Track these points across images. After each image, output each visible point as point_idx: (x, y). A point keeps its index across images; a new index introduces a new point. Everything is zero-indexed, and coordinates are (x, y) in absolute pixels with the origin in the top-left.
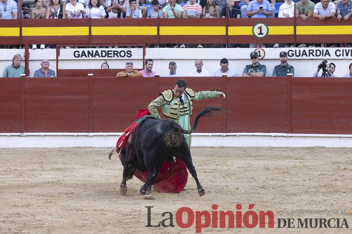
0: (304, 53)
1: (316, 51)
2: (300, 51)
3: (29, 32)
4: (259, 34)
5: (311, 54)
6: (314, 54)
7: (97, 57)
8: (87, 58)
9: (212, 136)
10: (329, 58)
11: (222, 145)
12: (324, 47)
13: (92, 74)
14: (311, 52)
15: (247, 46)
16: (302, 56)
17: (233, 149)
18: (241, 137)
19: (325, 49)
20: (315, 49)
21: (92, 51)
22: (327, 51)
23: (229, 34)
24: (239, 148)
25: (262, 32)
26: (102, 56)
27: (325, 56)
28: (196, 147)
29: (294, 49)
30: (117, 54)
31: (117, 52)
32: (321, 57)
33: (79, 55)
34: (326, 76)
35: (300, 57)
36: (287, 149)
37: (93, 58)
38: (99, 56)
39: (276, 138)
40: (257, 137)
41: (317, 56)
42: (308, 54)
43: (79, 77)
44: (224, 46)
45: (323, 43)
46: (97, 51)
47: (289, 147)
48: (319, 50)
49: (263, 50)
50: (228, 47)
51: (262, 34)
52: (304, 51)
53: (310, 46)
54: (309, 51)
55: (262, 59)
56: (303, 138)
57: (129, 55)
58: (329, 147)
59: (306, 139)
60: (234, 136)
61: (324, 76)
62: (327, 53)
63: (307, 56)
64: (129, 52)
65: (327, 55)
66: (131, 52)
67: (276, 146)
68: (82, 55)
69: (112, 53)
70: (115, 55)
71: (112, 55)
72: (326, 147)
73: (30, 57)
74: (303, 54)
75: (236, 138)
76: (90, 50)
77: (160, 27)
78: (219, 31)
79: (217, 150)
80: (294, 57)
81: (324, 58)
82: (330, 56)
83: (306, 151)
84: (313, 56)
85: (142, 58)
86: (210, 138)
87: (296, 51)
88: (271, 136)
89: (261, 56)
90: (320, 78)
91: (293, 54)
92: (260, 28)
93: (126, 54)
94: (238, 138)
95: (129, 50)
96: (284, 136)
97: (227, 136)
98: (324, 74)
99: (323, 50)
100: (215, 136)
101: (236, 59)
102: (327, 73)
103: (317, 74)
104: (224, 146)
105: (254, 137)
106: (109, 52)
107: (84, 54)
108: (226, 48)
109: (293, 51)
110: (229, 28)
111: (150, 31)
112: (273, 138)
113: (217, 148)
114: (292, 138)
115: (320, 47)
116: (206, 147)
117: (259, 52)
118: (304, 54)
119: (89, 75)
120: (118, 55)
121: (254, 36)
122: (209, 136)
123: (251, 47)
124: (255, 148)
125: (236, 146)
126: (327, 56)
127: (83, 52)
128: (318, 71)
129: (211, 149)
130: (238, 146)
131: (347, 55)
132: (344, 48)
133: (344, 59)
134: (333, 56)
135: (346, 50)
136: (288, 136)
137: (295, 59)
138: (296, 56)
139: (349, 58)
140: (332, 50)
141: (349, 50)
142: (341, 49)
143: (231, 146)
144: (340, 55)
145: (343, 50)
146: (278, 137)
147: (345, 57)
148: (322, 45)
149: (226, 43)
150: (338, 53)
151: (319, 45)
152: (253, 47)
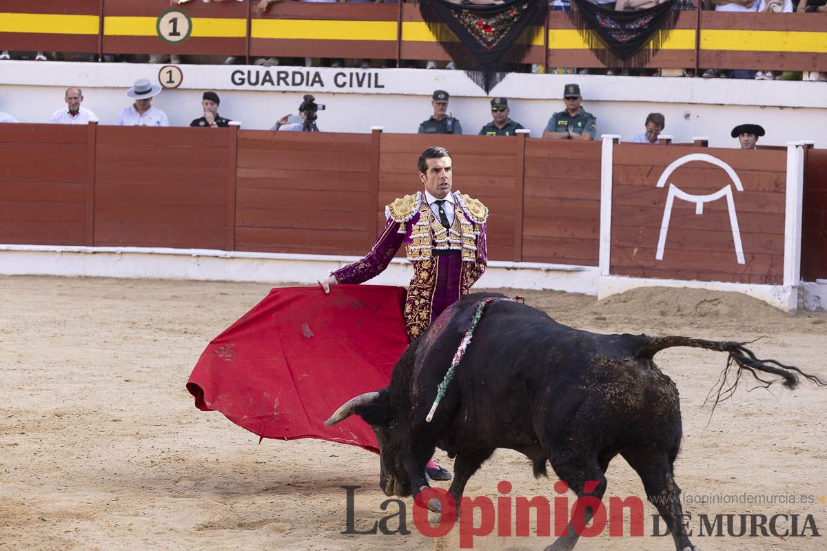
0: (268, 78)
1: (294, 73)
2: (258, 73)
4: (170, 34)
5: (282, 82)
6: (289, 80)
9: (62, 252)
10: (320, 91)
11: (83, 273)
12: (313, 65)
14: (283, 75)
15: (145, 59)
16: (263, 84)
17: (107, 281)
18: (124, 257)
19: (313, 70)
20: (290, 69)
22: (317, 74)
23: (107, 32)
24: (121, 279)
25: (177, 31)
27: (312, 85)
29: (245, 68)
34: (312, 130)
35: (259, 87)
39: (200, 261)
40: (159, 256)
41: (294, 84)
42: (275, 82)
44: (96, 59)
45: (309, 58)
47: (228, 280)
48: (299, 73)
49: (179, 69)
50: (103, 61)
51: (178, 34)
52: (268, 73)
54: (279, 73)
55: (176, 88)
56: (260, 262)
59: (267, 265)
60: (110, 253)
61: (309, 130)
62: (317, 79)
63: (273, 84)
65: (315, 84)
67: (202, 278)
74: (264, 81)
75: (114, 258)
79: (72, 283)
80: (246, 86)
81: (309, 89)
82: (322, 85)
84: (287, 84)
86: (59, 256)
87: (249, 72)
88: (191, 255)
89: (173, 82)
91: (243, 81)
92: (174, 21)
94: (118, 257)
96: (217, 257)
97: (95, 253)
99: (308, 73)
100: (70, 252)
101: (118, 88)
104: (87, 274)
105: (155, 256)
108: (98, 62)
109: (243, 74)
110: (107, 19)
112: (195, 260)
113: (72, 278)
114: (235, 260)
115: (304, 65)
116: (48, 275)
117: (169, 74)
118: (267, 81)
122: (56, 251)
123: (153, 63)
124: (155, 280)
125: (114, 276)
126: (317, 85)
129: (59, 282)
130: (119, 276)
131: (360, 84)
132: (354, 70)
133: (353, 93)
134: (329, 85)
135: (357, 74)
136: (228, 256)
137: (246, 91)
138: (250, 83)
139: (364, 92)
140: (327, 73)
141: (364, 74)
142: (347, 71)
143: (102, 274)
144: (344, 84)
145: (351, 74)
146: (206, 259)
147: (356, 88)
148: (308, 62)
149: (99, 52)
150: (341, 80)
151: (300, 62)
152: (156, 62)
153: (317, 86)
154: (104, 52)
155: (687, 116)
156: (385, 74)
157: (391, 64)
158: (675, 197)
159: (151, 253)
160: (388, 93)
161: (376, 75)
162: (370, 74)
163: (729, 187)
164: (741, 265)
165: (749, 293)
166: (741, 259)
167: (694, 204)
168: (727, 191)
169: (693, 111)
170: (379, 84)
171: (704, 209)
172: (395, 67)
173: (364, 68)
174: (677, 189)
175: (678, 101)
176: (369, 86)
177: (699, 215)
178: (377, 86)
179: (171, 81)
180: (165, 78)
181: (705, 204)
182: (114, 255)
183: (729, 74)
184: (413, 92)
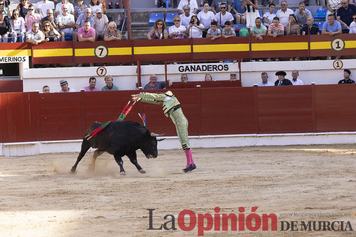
3: (140, 51)
4: (337, 48)
7: (199, 71)
8: (190, 72)
9: (304, 135)
13: (200, 86)
18: (329, 136)
21: (195, 66)
23: (311, 48)
24: (328, 145)
25: (339, 46)
26: (203, 70)
28: (291, 145)
30: (215, 68)
31: (216, 66)
33: (183, 70)
37: (196, 72)
38: (201, 70)
43: (186, 88)
44: (307, 59)
46: (198, 66)
51: (340, 48)
55: (340, 69)
57: (226, 69)
60: (323, 135)
64: (226, 66)
66: (227, 66)
68: (186, 70)
69: (212, 67)
70: (214, 69)
71: (212, 69)
73: (142, 72)
75: (325, 136)
76: (193, 65)
77: (252, 44)
78: (302, 46)
85: (239, 71)
92: (338, 43)
93: (224, 68)
94: (327, 136)
95: (226, 64)
97: (317, 135)
100: (307, 135)
101: (317, 70)
106: (209, 67)
107: (187, 69)
108: (309, 60)
110: (311, 43)
111: (243, 47)
116: (299, 145)
117: (337, 63)
119: (197, 86)
120: (217, 68)
122: (302, 135)
125: (325, 144)
127: (187, 67)
143: (321, 143)
149: (309, 56)
152: (332, 59)
154: (310, 56)
179: (338, 66)
180: (336, 65)
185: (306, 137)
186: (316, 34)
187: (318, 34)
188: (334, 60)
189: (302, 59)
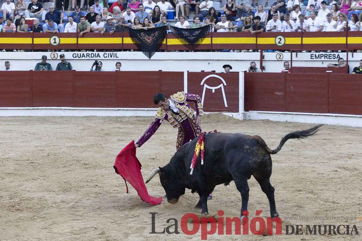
0: (83, 55)
1: (91, 54)
2: (80, 54)
4: (54, 43)
5: (88, 56)
6: (90, 56)
11: (29, 115)
12: (96, 51)
14: (88, 55)
15: (46, 51)
16: (82, 57)
17: (37, 118)
18: (42, 111)
19: (97, 53)
20: (90, 52)
22: (98, 54)
23: (34, 43)
24: (41, 117)
25: (56, 42)
27: (97, 57)
29: (76, 53)
32: (94, 58)
35: (81, 58)
36: (72, 117)
39: (65, 111)
41: (91, 57)
42: (86, 56)
44: (31, 51)
48: (93, 54)
49: (56, 53)
50: (34, 51)
51: (56, 43)
52: (83, 54)
53: (88, 51)
54: (87, 54)
55: (56, 59)
58: (99, 116)
60: (38, 109)
61: (97, 71)
62: (98, 55)
63: (85, 57)
65: (98, 57)
67: (66, 115)
72: (97, 116)
74: (82, 56)
78: (28, 41)
79: (26, 118)
80: (77, 58)
81: (96, 58)
82: (100, 57)
83: (84, 119)
84: (89, 57)
86: (22, 110)
87: (78, 54)
88: (62, 109)
90: (94, 71)
91: (76, 56)
92: (55, 39)
94: (40, 110)
96: (70, 109)
97: (33, 109)
98: (96, 69)
99: (95, 54)
100: (25, 109)
101: (38, 60)
102: (98, 68)
103: (92, 69)
104: (31, 115)
105: (51, 110)
108: (32, 51)
109: (76, 54)
110: (34, 39)
112: (63, 110)
113: (26, 117)
114: (76, 110)
115: (94, 51)
116: (19, 116)
121: (50, 44)
124: (51, 117)
125: (39, 116)
128: (92, 67)
129: (23, 118)
130: (41, 116)
131: (111, 57)
132: (109, 53)
133: (109, 60)
134: (102, 57)
135: (110, 54)
136: (73, 109)
137: (77, 60)
138: (78, 57)
139: (113, 59)
140: (101, 54)
141: (112, 54)
142: (107, 53)
143: (35, 115)
144: (107, 57)
145: (109, 54)
146: (67, 110)
147: (110, 58)
148: (95, 50)
149: (32, 49)
150: (105, 55)
151: (93, 50)
152: (50, 52)
153: (98, 58)
154: (34, 49)
155: (209, 64)
156: (119, 53)
157: (120, 50)
158: (206, 88)
159: (50, 109)
160: (120, 59)
161: (116, 54)
162: (114, 54)
163: (222, 84)
164: (226, 107)
165: (229, 115)
166: (226, 106)
167: (212, 90)
168: (221, 85)
169: (210, 62)
170: (117, 56)
171: (215, 91)
172: (121, 51)
173: (112, 52)
174: (207, 85)
175: (206, 59)
176: (114, 57)
177: (213, 93)
178: (116, 57)
179: (54, 57)
180: (53, 56)
181: (215, 89)
182: (39, 110)
183: (221, 50)
184: (127, 59)
185: (24, 111)
186: (40, 32)
187: (41, 32)
188: (52, 52)
189: (27, 51)
